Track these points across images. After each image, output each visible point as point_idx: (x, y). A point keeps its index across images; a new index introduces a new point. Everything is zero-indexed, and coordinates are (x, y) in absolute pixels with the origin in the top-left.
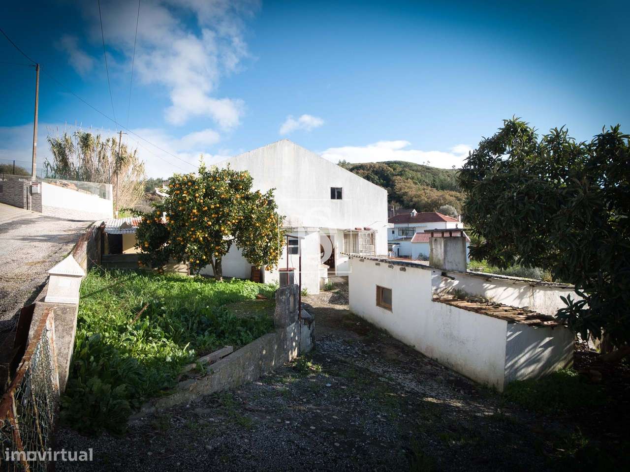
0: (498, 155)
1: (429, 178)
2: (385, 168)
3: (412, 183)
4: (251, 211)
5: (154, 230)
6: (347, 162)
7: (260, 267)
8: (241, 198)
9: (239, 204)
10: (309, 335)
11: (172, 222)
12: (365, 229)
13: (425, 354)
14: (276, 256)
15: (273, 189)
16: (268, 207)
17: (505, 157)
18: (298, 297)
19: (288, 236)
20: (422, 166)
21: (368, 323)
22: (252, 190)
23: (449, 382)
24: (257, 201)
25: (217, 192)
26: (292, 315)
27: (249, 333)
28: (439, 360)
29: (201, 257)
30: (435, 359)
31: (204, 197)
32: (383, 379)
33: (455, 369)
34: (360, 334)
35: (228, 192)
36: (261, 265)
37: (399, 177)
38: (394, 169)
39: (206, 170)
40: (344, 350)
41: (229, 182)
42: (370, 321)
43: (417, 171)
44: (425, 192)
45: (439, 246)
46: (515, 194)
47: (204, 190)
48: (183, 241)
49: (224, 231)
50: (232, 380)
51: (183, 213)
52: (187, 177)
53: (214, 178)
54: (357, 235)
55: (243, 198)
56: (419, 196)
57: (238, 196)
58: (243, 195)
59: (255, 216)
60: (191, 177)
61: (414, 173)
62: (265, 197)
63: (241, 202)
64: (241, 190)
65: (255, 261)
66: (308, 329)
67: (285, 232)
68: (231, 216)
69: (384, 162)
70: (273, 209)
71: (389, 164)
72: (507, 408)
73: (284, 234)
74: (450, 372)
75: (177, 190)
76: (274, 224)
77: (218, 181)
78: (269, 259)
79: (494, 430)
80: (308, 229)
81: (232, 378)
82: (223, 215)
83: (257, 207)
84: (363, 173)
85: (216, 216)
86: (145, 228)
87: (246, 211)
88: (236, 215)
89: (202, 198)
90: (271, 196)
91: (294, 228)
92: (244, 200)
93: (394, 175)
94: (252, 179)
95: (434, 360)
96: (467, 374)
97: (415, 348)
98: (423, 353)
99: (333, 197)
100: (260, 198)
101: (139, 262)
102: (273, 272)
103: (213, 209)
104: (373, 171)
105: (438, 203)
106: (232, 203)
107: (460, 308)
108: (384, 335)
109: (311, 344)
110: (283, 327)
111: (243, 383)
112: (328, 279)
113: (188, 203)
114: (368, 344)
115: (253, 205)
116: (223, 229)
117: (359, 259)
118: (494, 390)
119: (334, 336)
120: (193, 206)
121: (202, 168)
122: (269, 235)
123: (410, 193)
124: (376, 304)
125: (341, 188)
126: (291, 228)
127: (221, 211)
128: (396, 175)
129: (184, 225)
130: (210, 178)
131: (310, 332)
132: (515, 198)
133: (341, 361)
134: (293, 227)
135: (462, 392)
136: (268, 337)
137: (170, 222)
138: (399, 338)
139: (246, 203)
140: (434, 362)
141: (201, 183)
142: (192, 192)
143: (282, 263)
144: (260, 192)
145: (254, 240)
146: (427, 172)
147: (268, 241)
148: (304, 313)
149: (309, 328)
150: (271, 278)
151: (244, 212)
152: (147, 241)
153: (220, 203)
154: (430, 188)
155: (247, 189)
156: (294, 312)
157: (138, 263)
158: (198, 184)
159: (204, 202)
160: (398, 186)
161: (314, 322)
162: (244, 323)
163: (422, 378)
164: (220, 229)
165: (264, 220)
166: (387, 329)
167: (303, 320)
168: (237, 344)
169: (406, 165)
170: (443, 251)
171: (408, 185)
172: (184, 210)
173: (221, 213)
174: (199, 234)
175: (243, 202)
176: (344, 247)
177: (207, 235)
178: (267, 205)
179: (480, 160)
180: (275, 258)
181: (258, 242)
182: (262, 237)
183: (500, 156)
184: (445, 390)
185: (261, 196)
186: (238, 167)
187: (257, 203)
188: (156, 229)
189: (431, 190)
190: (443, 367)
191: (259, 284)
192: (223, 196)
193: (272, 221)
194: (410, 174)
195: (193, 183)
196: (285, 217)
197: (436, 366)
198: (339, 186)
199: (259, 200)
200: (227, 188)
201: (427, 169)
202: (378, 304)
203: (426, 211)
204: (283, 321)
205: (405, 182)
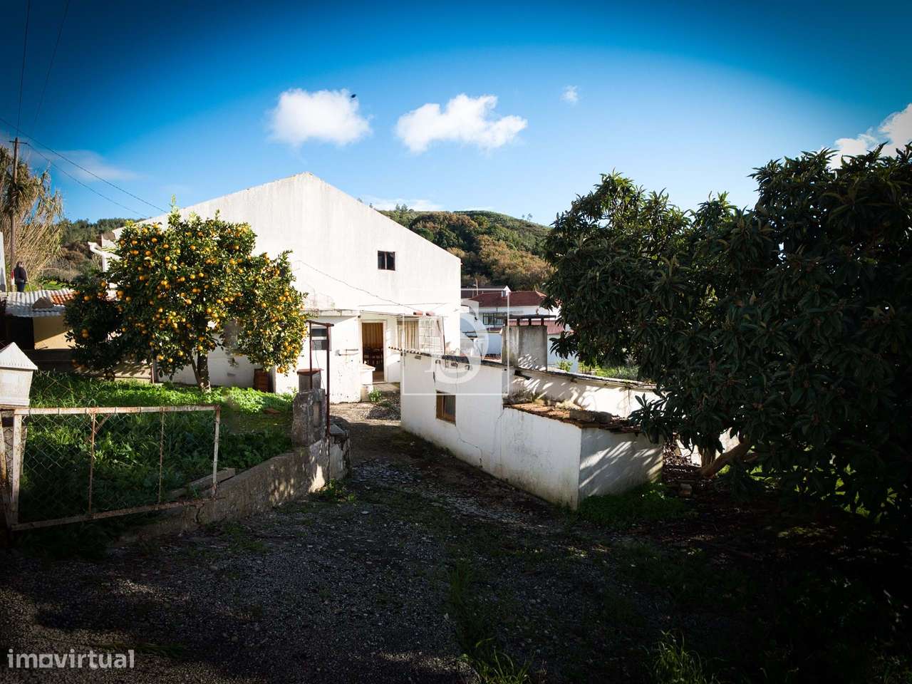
0: (593, 220)
1: (529, 240)
2: (467, 222)
3: (505, 246)
4: (254, 286)
5: (97, 312)
6: (409, 208)
7: (269, 368)
8: (239, 264)
9: (236, 274)
10: (341, 458)
11: (127, 299)
12: (427, 314)
13: (494, 475)
14: (294, 352)
15: (287, 252)
16: (280, 278)
17: (603, 223)
18: (325, 405)
19: (311, 322)
20: (520, 221)
21: (426, 442)
22: (255, 253)
23: (518, 504)
24: (262, 270)
25: (198, 255)
26: (316, 430)
27: (257, 453)
28: (509, 481)
29: (177, 353)
30: (505, 480)
31: (179, 263)
32: (436, 504)
33: (527, 489)
34: (413, 456)
35: (216, 254)
36: (271, 366)
37: (486, 237)
38: (480, 224)
39: (181, 220)
40: (390, 475)
41: (218, 238)
42: (428, 439)
43: (513, 228)
44: (523, 262)
45: (513, 338)
46: (598, 274)
47: (179, 251)
48: (146, 328)
49: (211, 313)
50: (236, 509)
51: (144, 286)
52: (148, 229)
53: (194, 231)
54: (417, 322)
55: (241, 265)
56: (515, 267)
57: (234, 262)
58: (241, 260)
59: (260, 292)
60: (156, 229)
61: (509, 231)
62: (276, 264)
63: (238, 271)
64: (237, 253)
65: (261, 359)
66: (340, 450)
67: (307, 318)
68: (223, 291)
69: (466, 213)
70: (288, 281)
71: (472, 214)
72: (578, 526)
73: (305, 320)
74: (521, 494)
75: (134, 249)
76: (289, 305)
77: (201, 237)
78: (283, 355)
79: (556, 546)
80: (343, 312)
81: (235, 506)
82: (211, 289)
83: (263, 279)
84: (434, 227)
85: (199, 290)
86: (80, 308)
87: (246, 285)
88: (231, 290)
89: (176, 263)
90: (286, 263)
91: (321, 311)
92: (242, 268)
93: (478, 233)
94: (255, 236)
95: (503, 482)
96: (539, 494)
97: (481, 469)
98: (492, 473)
99: (381, 266)
100: (268, 265)
101: (74, 361)
102: (288, 375)
103: (193, 281)
104: (448, 225)
105: (541, 278)
106: (225, 272)
107: (533, 414)
108: (446, 456)
109: (344, 470)
110: (305, 444)
111: (250, 514)
112: (372, 386)
113: (154, 269)
114: (423, 467)
115: (256, 275)
116: (210, 310)
117: (415, 355)
118: (568, 508)
119: (377, 460)
120: (161, 275)
121: (174, 216)
122: (282, 320)
123: (502, 261)
124: (435, 416)
125: (394, 253)
126: (317, 311)
127: (206, 284)
128: (483, 234)
129: (147, 303)
130: (187, 232)
131: (342, 453)
132: (598, 278)
133: (385, 488)
134: (320, 309)
135: (531, 514)
136: (283, 457)
137: (124, 298)
138: (464, 459)
139: (245, 272)
140: (504, 484)
141: (173, 240)
142: (159, 255)
143: (302, 363)
144: (267, 256)
145: (260, 327)
146: (527, 230)
147: (280, 329)
148: (334, 428)
149: (342, 448)
150: (286, 384)
151: (243, 287)
152: (86, 329)
153: (205, 271)
154: (530, 255)
155: (247, 251)
156: (320, 426)
157: (72, 363)
158: (169, 241)
159: (178, 269)
160: (485, 250)
161: (349, 440)
162: (248, 439)
163: (485, 501)
164: (206, 311)
165: (275, 298)
166: (450, 448)
167: (333, 438)
168: (240, 467)
169: (497, 219)
170: (518, 344)
171: (500, 249)
172: (146, 281)
173: (206, 287)
174: (171, 318)
175: (241, 271)
176: (397, 339)
177: (184, 320)
178: (279, 275)
179: (569, 225)
180: (292, 355)
181: (265, 330)
182: (271, 324)
183: (596, 221)
184: (511, 512)
185: (269, 261)
186: (231, 217)
187: (262, 272)
188: (99, 309)
189: (531, 258)
190: (513, 489)
191: (268, 394)
192: (209, 261)
193: (286, 300)
194: (503, 232)
195: (161, 238)
196: (307, 294)
197: (506, 487)
198: (390, 250)
199: (266, 268)
200: (215, 249)
201: (528, 226)
202: (439, 416)
203: (523, 289)
204: (304, 438)
205: (495, 245)
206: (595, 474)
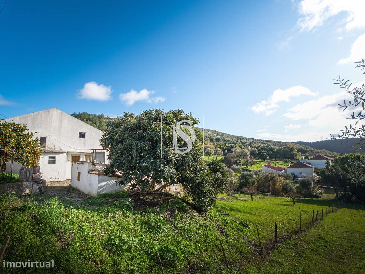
10: (37, 188)
13: (86, 193)
35: (10, 132)
41: (13, 128)
57: (14, 135)
59: (23, 143)
77: (6, 128)
80: (61, 151)
85: (3, 142)
99: (80, 137)
107: (92, 174)
138: (81, 191)
149: (38, 185)
166: (79, 189)
170: (94, 156)
190: (88, 196)
192: (7, 134)
198: (83, 132)
202: (78, 180)
206: (103, 188)
